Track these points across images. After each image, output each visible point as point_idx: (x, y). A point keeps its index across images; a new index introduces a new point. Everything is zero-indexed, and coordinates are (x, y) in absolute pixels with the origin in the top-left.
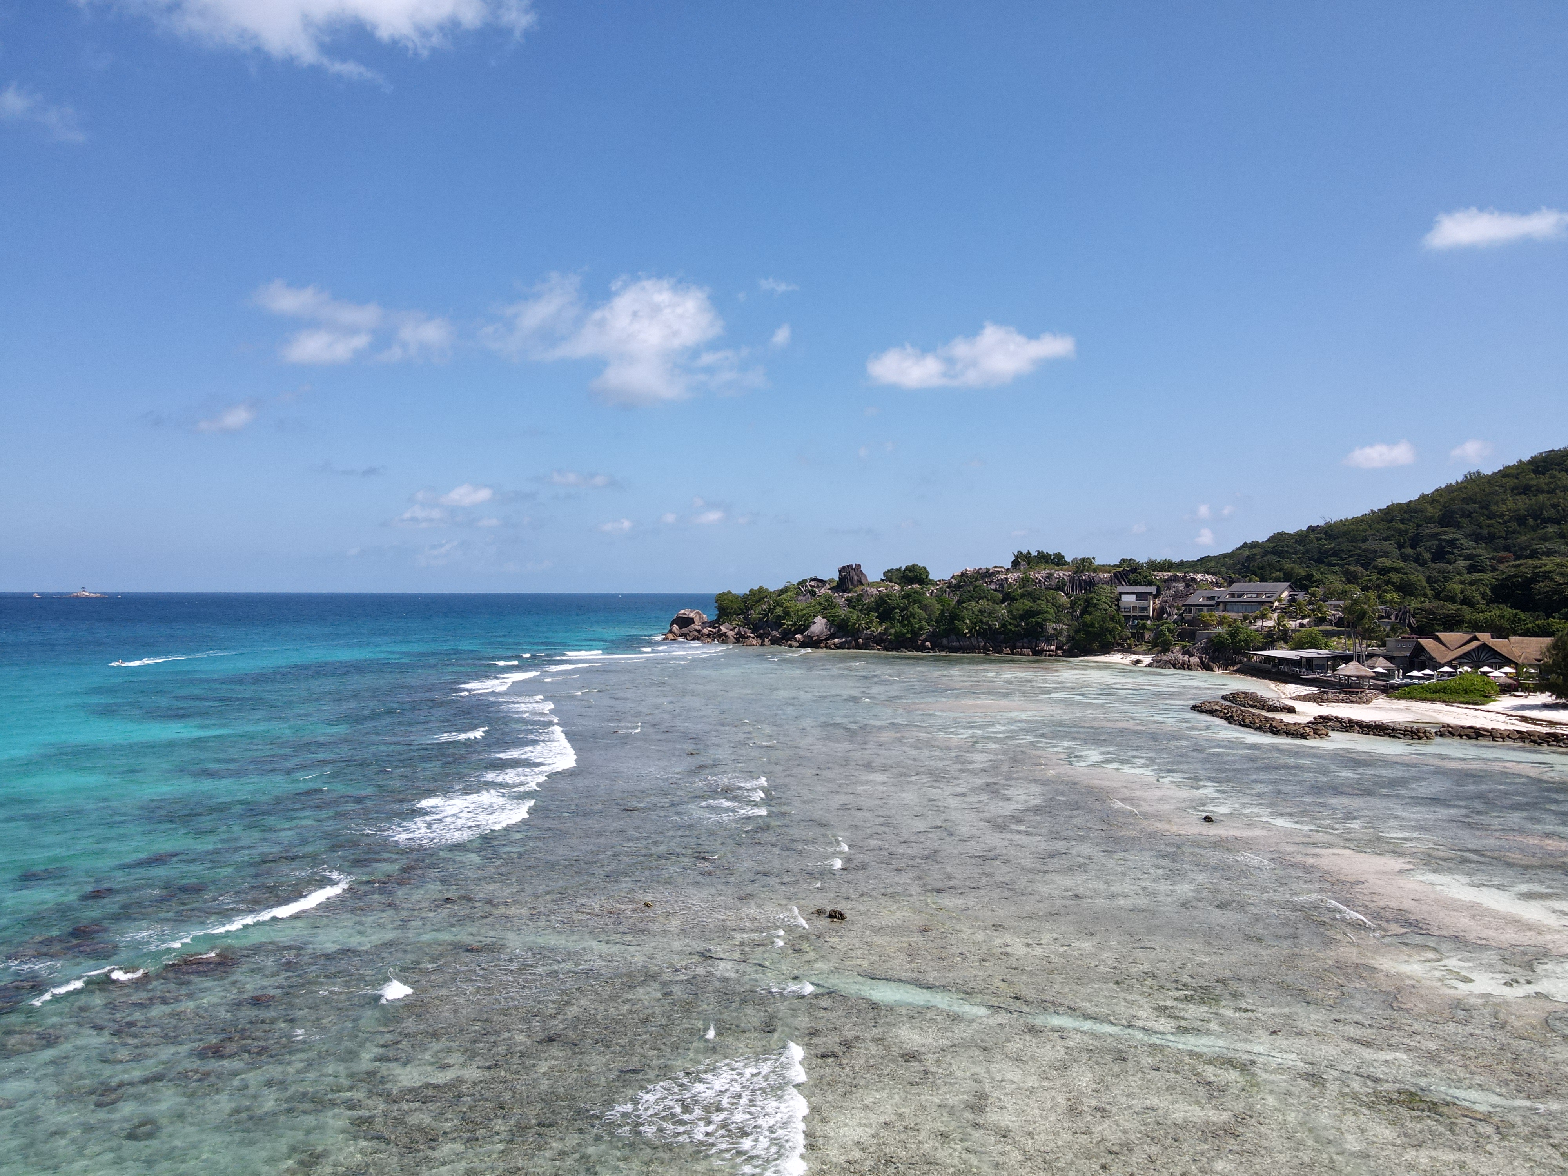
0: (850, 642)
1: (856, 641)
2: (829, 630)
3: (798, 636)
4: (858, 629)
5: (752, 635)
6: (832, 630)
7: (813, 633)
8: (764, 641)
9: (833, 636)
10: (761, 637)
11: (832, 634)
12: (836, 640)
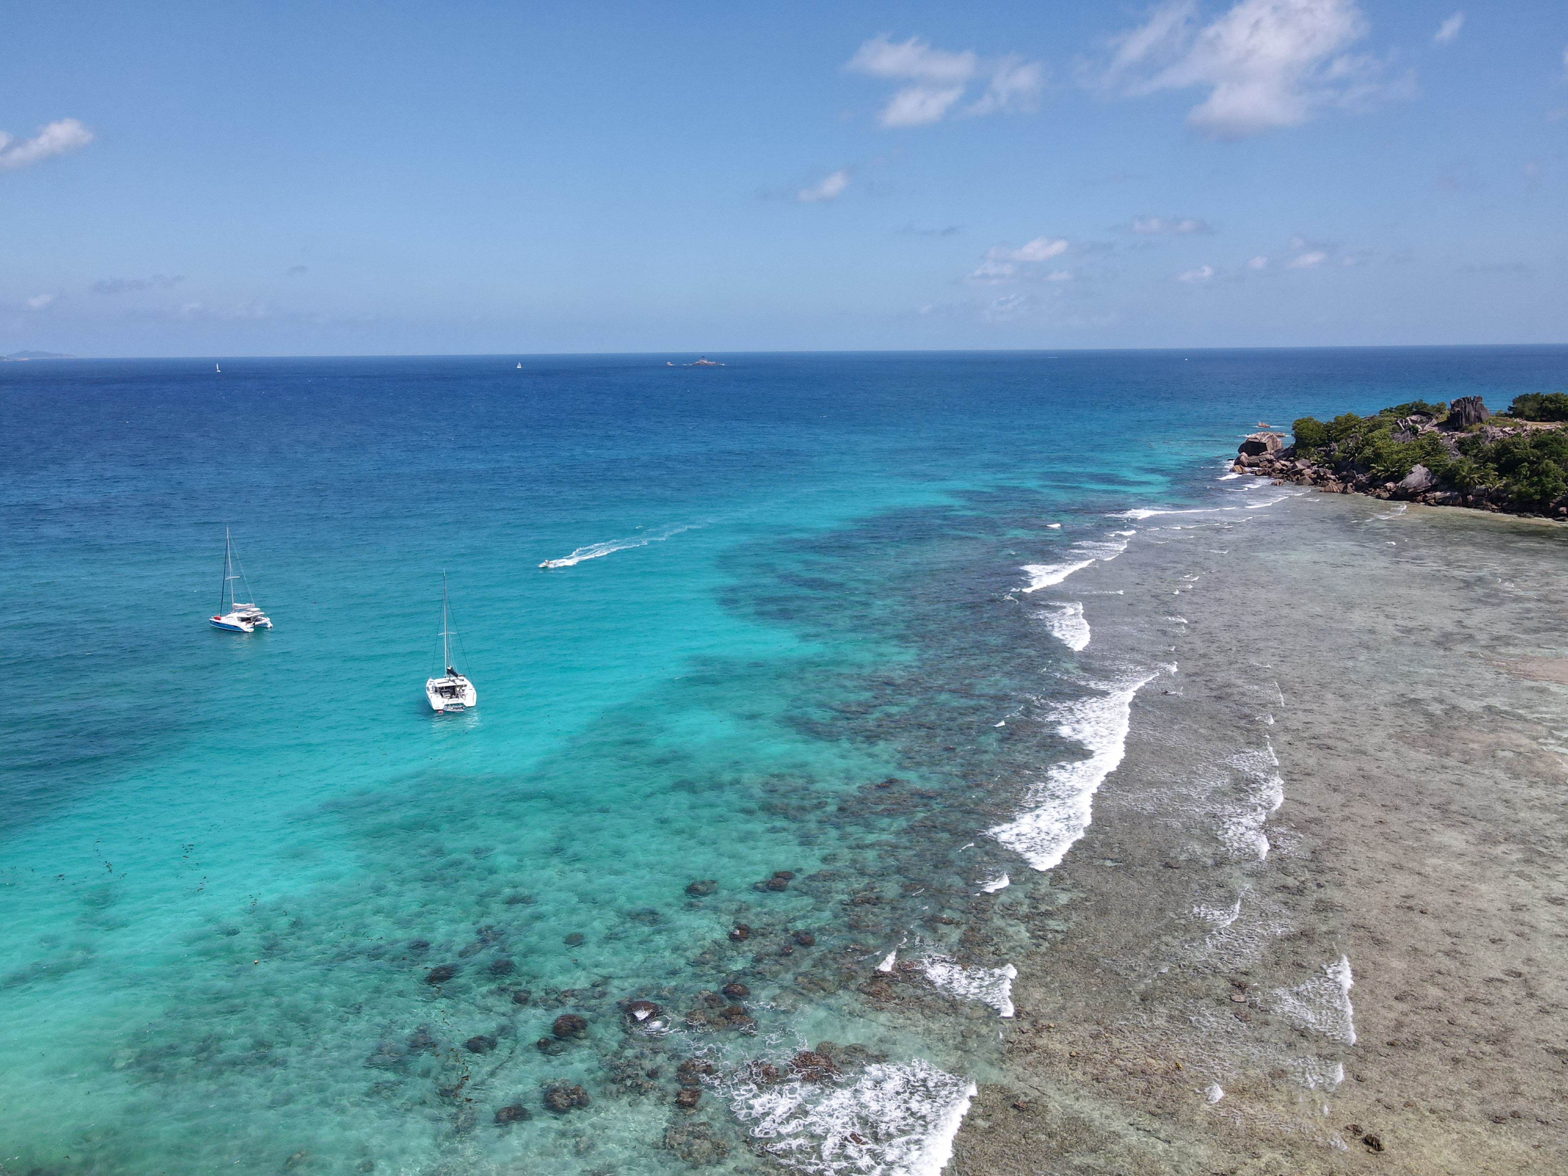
0: (1456, 498)
1: (1465, 497)
2: (1430, 481)
3: (1390, 485)
4: (1468, 484)
5: (1333, 477)
6: (1434, 481)
7: (1408, 484)
8: (1346, 487)
9: (1434, 488)
10: (1343, 480)
11: (1432, 486)
12: (1438, 494)
